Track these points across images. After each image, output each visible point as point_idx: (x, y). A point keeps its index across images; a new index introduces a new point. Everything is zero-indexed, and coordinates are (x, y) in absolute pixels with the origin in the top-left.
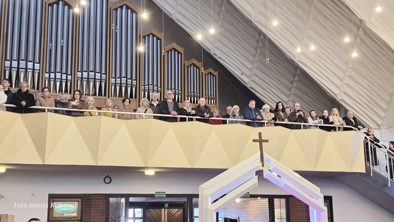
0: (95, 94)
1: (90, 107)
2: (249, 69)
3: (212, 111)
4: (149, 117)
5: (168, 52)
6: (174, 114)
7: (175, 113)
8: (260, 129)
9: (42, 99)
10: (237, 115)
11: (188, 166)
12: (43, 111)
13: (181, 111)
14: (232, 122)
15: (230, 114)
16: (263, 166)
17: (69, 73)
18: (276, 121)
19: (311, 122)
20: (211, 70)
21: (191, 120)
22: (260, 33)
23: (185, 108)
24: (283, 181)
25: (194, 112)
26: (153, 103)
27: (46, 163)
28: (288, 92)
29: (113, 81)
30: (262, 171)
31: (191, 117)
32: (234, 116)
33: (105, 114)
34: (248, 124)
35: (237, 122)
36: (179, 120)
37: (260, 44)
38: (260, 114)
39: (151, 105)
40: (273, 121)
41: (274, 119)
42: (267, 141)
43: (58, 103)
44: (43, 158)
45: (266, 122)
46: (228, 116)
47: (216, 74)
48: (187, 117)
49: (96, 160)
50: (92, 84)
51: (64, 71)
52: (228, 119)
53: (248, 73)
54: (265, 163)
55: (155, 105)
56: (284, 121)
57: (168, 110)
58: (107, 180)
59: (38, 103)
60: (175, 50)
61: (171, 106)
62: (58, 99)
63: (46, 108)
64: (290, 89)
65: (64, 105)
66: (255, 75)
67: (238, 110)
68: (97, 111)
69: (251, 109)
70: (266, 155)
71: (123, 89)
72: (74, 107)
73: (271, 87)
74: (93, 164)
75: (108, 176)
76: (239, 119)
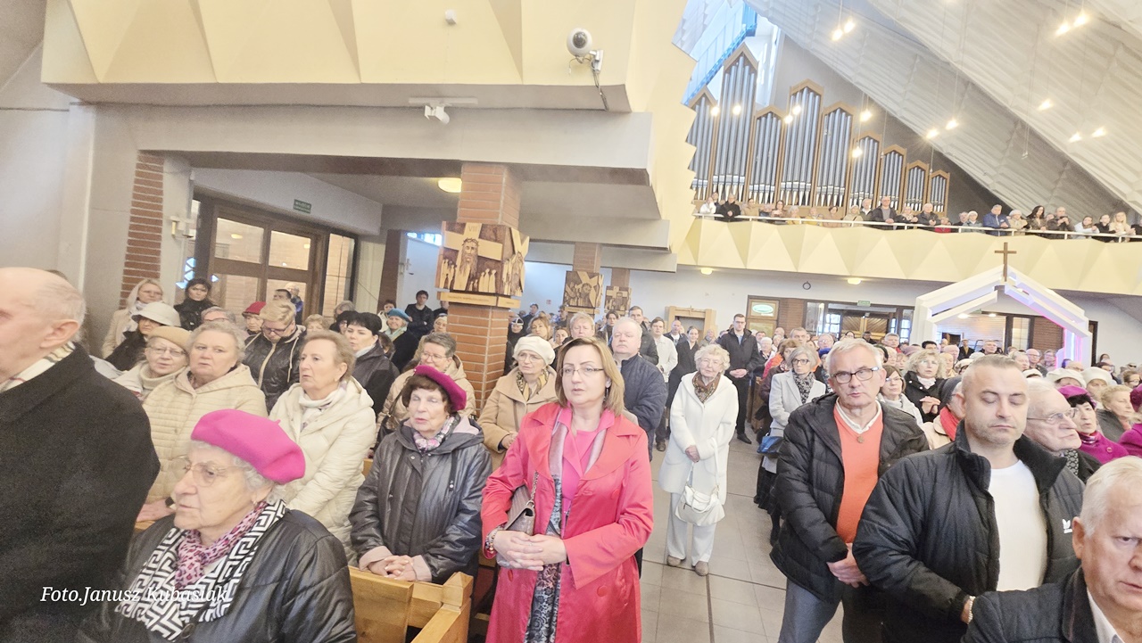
0: (798, 204)
1: (794, 215)
2: (995, 169)
3: (939, 218)
4: (858, 225)
5: (886, 155)
6: (889, 221)
7: (892, 220)
8: (1005, 239)
9: (747, 210)
10: (974, 223)
11: (903, 277)
12: (748, 220)
13: (898, 219)
14: (965, 231)
15: (964, 221)
16: (1006, 280)
17: (773, 184)
18: (1028, 229)
19: (1080, 230)
20: (941, 172)
21: (912, 228)
22: (1017, 121)
23: (904, 215)
24: (1032, 299)
25: (916, 219)
26: (863, 210)
27: (748, 268)
28: (1048, 194)
29: (818, 189)
30: (1003, 287)
31: (911, 225)
32: (969, 224)
34: (988, 232)
35: (972, 231)
36: (895, 228)
37: (1015, 135)
38: (1006, 221)
39: (862, 213)
40: (1024, 230)
41: (1027, 227)
42: (1014, 252)
43: (762, 213)
44: (745, 264)
45: (1013, 230)
46: (961, 224)
47: (948, 176)
48: (906, 225)
49: (796, 268)
50: (795, 194)
51: (768, 183)
52: (960, 228)
53: (992, 172)
54: (1009, 278)
55: (867, 212)
56: (1039, 229)
57: (882, 217)
58: (807, 286)
59: (742, 212)
60: (895, 152)
61: (886, 214)
62: (762, 209)
63: (751, 218)
64: (1052, 191)
65: (767, 214)
66: (1002, 174)
67: (976, 217)
68: (801, 220)
69: (994, 216)
70: (1010, 269)
71: (829, 197)
72: (776, 216)
73: (1025, 188)
74: (793, 270)
75: (807, 283)
76: (977, 228)
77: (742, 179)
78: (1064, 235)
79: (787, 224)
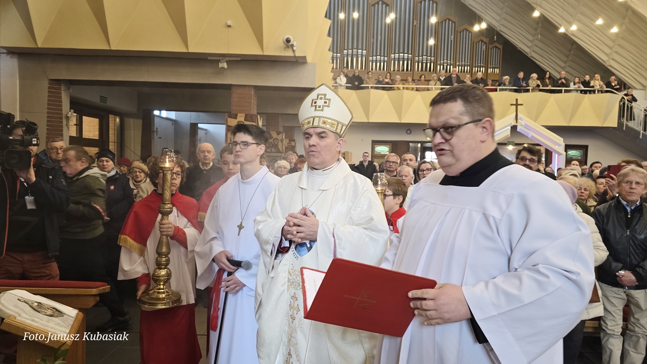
1: (397, 83)
4: (437, 88)
10: (507, 84)
12: (368, 87)
14: (502, 90)
16: (517, 123)
17: (386, 56)
19: (572, 87)
20: (497, 45)
26: (441, 78)
28: (565, 59)
29: (417, 59)
32: (504, 85)
33: (407, 89)
34: (516, 91)
35: (506, 90)
39: (439, 80)
40: (537, 88)
41: (538, 86)
42: (522, 105)
45: (530, 88)
46: (499, 85)
47: (501, 47)
49: (400, 120)
51: (382, 55)
52: (499, 88)
53: (530, 44)
54: (520, 120)
55: (442, 79)
56: (548, 86)
57: (452, 82)
58: (409, 132)
61: (454, 80)
63: (370, 86)
65: (381, 82)
66: (536, 45)
67: (508, 80)
69: (519, 79)
70: (520, 115)
71: (424, 64)
74: (397, 121)
75: (409, 129)
76: (508, 88)
77: (364, 52)
78: (562, 90)
79: (394, 90)
